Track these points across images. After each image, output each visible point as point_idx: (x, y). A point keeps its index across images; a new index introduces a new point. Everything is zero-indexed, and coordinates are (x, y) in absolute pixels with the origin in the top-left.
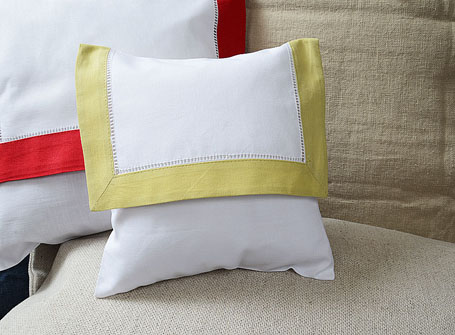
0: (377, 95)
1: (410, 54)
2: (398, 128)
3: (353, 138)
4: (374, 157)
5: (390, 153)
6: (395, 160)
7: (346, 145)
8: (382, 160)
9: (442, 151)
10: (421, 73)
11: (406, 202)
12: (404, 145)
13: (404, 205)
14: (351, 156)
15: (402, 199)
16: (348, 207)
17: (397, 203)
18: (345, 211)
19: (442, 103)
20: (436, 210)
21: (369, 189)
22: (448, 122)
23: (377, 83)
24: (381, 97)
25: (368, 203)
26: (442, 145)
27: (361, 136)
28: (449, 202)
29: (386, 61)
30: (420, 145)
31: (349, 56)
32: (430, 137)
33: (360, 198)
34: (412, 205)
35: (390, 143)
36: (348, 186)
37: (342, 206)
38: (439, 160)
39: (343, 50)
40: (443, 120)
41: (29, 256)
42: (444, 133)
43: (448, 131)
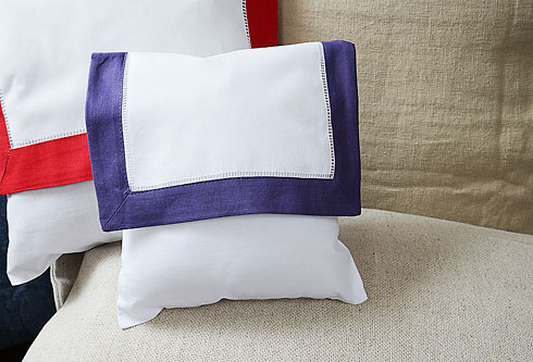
0: (429, 72)
1: (467, 23)
2: (450, 109)
3: (401, 121)
4: (424, 142)
5: (442, 136)
6: (447, 144)
7: (393, 129)
8: (434, 144)
9: (498, 132)
10: (478, 45)
11: (458, 188)
12: (457, 127)
13: (455, 191)
14: (399, 141)
15: (453, 185)
16: (395, 195)
17: (448, 190)
18: (391, 200)
19: (500, 77)
20: (489, 195)
21: (418, 175)
22: (506, 99)
23: (429, 58)
24: (432, 75)
25: (416, 190)
26: (498, 126)
27: (411, 118)
28: (503, 186)
29: (439, 32)
30: (475, 126)
31: (397, 27)
32: (486, 117)
33: (407, 186)
34: (463, 191)
35: (442, 126)
36: (395, 174)
37: (388, 195)
38: (494, 142)
39: (391, 20)
40: (501, 98)
41: (49, 268)
42: (501, 112)
43: (505, 109)
